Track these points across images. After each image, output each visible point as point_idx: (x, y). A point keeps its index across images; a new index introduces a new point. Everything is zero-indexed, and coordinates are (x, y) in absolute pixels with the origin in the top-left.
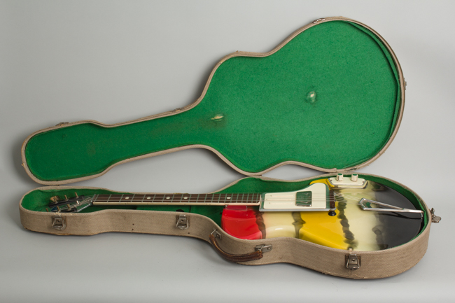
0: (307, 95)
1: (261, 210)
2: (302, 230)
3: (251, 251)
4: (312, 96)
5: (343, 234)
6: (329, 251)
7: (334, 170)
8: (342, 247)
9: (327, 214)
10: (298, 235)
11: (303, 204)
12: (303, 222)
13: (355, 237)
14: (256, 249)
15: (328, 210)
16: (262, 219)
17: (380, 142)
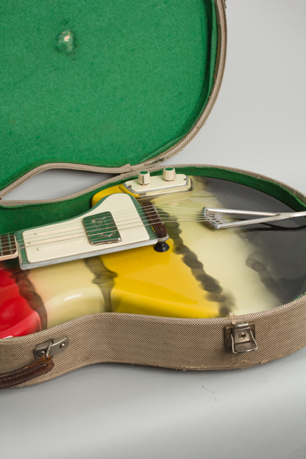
0: (57, 39)
1: (23, 267)
2: (116, 292)
3: (27, 358)
4: (67, 39)
5: (197, 284)
6: (189, 326)
7: (127, 167)
8: (207, 310)
9: (152, 249)
10: (111, 305)
11: (104, 240)
12: (112, 275)
13: (222, 284)
14: (36, 353)
15: (155, 242)
16: (30, 284)
17: (192, 107)
